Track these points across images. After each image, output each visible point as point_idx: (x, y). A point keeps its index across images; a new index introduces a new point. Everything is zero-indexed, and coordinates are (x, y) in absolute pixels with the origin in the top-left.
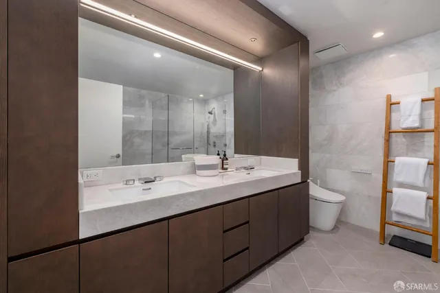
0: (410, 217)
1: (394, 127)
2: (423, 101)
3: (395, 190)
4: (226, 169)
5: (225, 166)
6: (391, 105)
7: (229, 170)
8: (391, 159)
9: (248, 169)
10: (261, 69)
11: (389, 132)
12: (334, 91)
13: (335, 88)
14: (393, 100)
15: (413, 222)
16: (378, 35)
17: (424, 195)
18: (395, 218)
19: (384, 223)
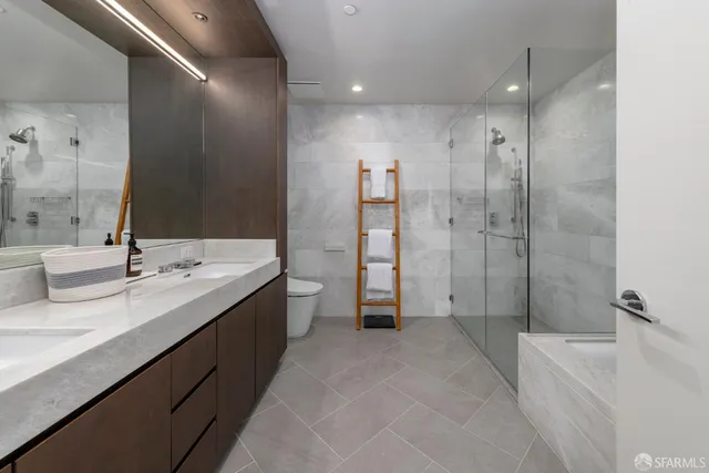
0: (380, 291)
1: (365, 198)
2: (388, 171)
3: (369, 265)
4: (137, 273)
5: (133, 268)
6: (363, 172)
7: (144, 274)
8: (364, 231)
9: (185, 267)
10: (204, 77)
11: (362, 202)
12: (305, 144)
13: (305, 140)
14: (365, 167)
15: (382, 296)
16: (357, 89)
17: (390, 266)
18: (369, 296)
19: (359, 304)
